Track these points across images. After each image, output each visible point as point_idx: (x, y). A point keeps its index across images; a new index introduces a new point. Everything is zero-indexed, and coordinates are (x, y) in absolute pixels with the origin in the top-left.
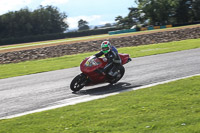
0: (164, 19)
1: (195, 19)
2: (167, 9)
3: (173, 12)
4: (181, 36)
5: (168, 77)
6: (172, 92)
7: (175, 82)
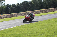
0: (2, 12)
1: (11, 12)
2: (3, 9)
3: (4, 10)
4: (7, 17)
5: (3, 28)
6: (4, 33)
7: (5, 30)
